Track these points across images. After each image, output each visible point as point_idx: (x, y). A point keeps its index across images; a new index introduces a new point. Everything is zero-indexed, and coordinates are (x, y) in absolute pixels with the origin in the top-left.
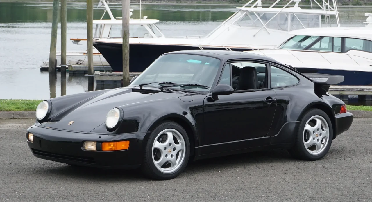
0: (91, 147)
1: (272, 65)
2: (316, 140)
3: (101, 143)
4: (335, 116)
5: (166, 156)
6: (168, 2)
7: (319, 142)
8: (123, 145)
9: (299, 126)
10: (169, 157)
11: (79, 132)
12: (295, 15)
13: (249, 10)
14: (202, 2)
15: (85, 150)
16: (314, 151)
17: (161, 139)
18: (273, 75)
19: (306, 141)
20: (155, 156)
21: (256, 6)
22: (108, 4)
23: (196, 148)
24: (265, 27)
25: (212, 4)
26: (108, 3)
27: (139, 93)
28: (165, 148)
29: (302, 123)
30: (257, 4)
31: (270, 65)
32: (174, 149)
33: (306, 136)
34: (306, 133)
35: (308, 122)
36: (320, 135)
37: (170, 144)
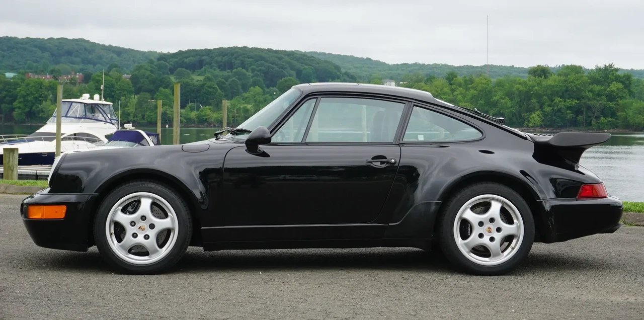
1: (415, 106)
2: (486, 240)
7: (495, 242)
9: (443, 210)
16: (487, 259)
17: (130, 209)
19: (463, 238)
23: (203, 228)
28: (134, 223)
31: (412, 105)
32: (152, 226)
33: (469, 230)
34: (469, 225)
35: (469, 204)
36: (499, 230)
37: (143, 218)
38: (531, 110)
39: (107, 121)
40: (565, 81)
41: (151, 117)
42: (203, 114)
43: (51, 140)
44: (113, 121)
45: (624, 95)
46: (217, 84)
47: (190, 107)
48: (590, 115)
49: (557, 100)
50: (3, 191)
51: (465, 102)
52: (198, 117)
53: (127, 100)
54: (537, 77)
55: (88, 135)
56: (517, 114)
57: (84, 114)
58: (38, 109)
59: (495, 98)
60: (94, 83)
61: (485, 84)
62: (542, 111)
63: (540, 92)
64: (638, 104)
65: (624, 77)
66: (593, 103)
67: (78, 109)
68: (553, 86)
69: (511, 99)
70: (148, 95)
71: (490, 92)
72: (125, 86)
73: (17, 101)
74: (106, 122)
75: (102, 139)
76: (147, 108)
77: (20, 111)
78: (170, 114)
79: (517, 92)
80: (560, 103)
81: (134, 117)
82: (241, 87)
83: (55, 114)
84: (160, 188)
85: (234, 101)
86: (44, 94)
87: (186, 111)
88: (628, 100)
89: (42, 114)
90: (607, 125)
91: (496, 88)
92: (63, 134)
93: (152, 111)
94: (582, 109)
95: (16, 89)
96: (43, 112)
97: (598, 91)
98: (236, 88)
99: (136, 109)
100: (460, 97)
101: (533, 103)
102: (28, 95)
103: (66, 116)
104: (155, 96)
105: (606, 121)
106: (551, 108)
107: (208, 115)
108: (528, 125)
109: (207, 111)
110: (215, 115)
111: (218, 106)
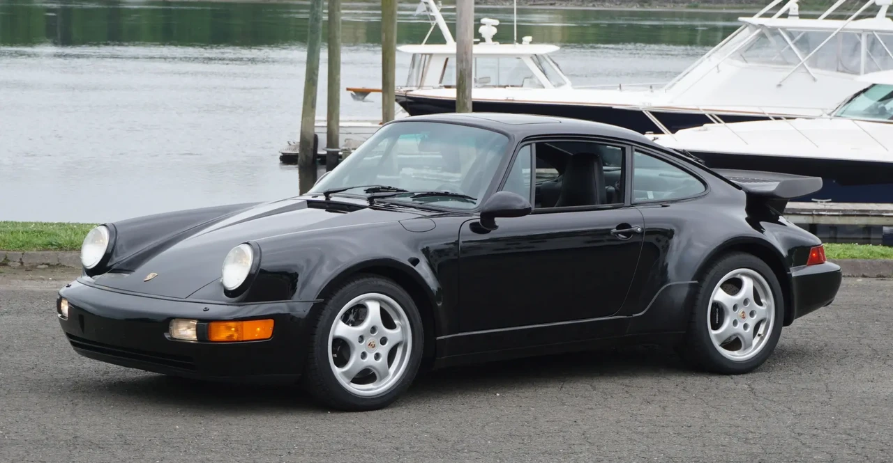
0: (186, 332)
1: (636, 150)
2: (740, 327)
3: (206, 324)
4: (789, 271)
5: (364, 355)
6: (620, 4)
7: (749, 330)
8: (258, 329)
9: (697, 292)
10: (370, 360)
11: (162, 297)
12: (878, 38)
13: (766, 24)
14: (701, 5)
15: (172, 338)
16: (736, 353)
17: (351, 318)
18: (638, 172)
19: (715, 327)
20: (335, 355)
21: (785, 16)
22: (440, 8)
23: (438, 338)
24: (805, 64)
25: (724, 11)
26: (441, 4)
27: (323, 211)
28: (361, 338)
29: (705, 285)
30: (788, 10)
31: (633, 150)
32: (384, 341)
33: (717, 315)
34: (718, 310)
36: (752, 314)
37: (373, 330)
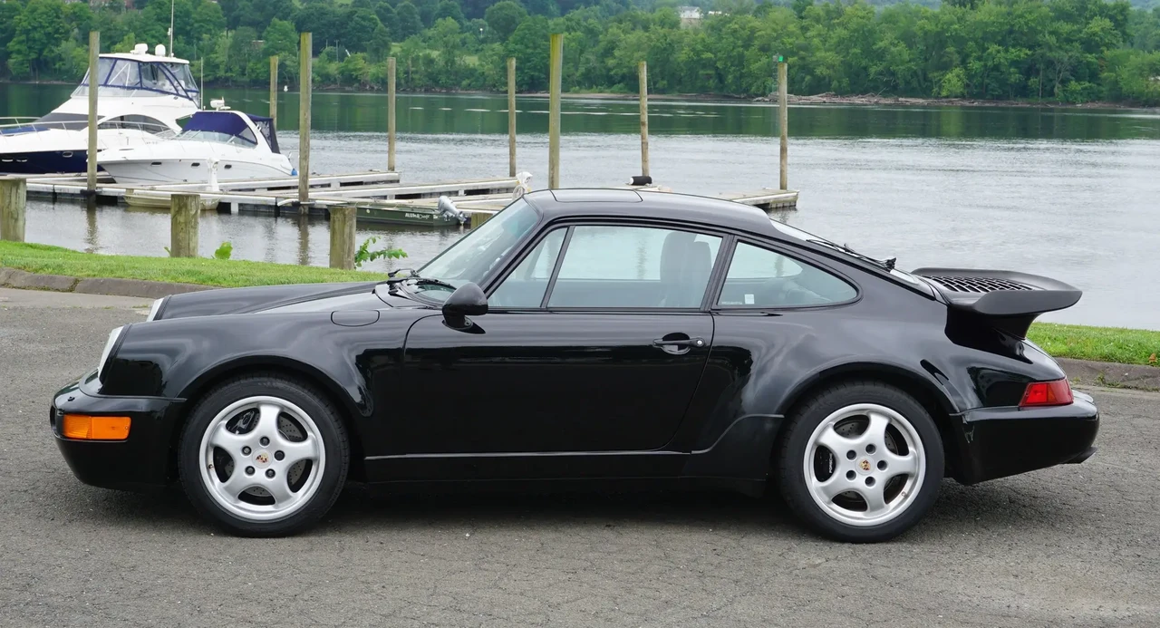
1: (742, 241)
2: (859, 480)
3: (62, 416)
5: (251, 470)
7: (874, 486)
16: (861, 514)
17: (240, 424)
23: (368, 458)
28: (249, 450)
31: (735, 240)
32: (280, 455)
33: (831, 463)
34: (831, 455)
35: (831, 421)
36: (882, 465)
37: (265, 440)
38: (946, 67)
39: (180, 93)
40: (1009, 14)
41: (258, 71)
42: (351, 66)
43: (79, 127)
44: (190, 94)
45: (1115, 42)
46: (378, 13)
47: (328, 54)
48: (1051, 77)
49: (993, 48)
50: (2, 281)
51: (827, 50)
52: (342, 73)
53: (214, 40)
54: (957, 6)
55: (146, 119)
56: (920, 73)
57: (139, 80)
58: (53, 55)
59: (881, 44)
60: (154, 8)
61: (863, 18)
62: (966, 68)
63: (963, 34)
64: (1139, 59)
65: (1114, 9)
66: (1057, 55)
67: (127, 72)
68: (986, 24)
69: (910, 46)
70: (251, 31)
71: (871, 32)
72: (210, 14)
73: (15, 39)
74: (178, 94)
75: (170, 126)
76: (250, 55)
77: (20, 58)
78: (292, 67)
79: (920, 33)
80: (999, 55)
81: (226, 72)
82: (419, 18)
83: (85, 81)
84: (293, 388)
85: (407, 44)
86: (63, 27)
87: (320, 62)
88: (1121, 51)
89: (61, 63)
90: (1081, 94)
91: (884, 24)
92: (100, 117)
93: (259, 61)
94: (1037, 66)
95: (13, 17)
96: (61, 59)
97: (1069, 34)
98: (412, 20)
99: (230, 57)
100: (816, 41)
101: (950, 53)
102: (35, 28)
103: (105, 85)
104: (264, 34)
105: (1079, 88)
106: (982, 63)
107: (360, 69)
108: (939, 94)
109: (359, 62)
110: (372, 70)
111: (379, 53)
